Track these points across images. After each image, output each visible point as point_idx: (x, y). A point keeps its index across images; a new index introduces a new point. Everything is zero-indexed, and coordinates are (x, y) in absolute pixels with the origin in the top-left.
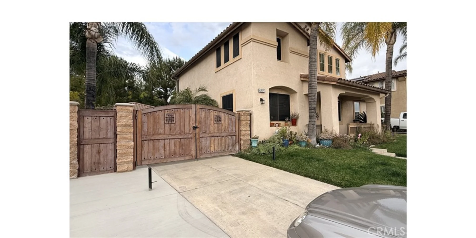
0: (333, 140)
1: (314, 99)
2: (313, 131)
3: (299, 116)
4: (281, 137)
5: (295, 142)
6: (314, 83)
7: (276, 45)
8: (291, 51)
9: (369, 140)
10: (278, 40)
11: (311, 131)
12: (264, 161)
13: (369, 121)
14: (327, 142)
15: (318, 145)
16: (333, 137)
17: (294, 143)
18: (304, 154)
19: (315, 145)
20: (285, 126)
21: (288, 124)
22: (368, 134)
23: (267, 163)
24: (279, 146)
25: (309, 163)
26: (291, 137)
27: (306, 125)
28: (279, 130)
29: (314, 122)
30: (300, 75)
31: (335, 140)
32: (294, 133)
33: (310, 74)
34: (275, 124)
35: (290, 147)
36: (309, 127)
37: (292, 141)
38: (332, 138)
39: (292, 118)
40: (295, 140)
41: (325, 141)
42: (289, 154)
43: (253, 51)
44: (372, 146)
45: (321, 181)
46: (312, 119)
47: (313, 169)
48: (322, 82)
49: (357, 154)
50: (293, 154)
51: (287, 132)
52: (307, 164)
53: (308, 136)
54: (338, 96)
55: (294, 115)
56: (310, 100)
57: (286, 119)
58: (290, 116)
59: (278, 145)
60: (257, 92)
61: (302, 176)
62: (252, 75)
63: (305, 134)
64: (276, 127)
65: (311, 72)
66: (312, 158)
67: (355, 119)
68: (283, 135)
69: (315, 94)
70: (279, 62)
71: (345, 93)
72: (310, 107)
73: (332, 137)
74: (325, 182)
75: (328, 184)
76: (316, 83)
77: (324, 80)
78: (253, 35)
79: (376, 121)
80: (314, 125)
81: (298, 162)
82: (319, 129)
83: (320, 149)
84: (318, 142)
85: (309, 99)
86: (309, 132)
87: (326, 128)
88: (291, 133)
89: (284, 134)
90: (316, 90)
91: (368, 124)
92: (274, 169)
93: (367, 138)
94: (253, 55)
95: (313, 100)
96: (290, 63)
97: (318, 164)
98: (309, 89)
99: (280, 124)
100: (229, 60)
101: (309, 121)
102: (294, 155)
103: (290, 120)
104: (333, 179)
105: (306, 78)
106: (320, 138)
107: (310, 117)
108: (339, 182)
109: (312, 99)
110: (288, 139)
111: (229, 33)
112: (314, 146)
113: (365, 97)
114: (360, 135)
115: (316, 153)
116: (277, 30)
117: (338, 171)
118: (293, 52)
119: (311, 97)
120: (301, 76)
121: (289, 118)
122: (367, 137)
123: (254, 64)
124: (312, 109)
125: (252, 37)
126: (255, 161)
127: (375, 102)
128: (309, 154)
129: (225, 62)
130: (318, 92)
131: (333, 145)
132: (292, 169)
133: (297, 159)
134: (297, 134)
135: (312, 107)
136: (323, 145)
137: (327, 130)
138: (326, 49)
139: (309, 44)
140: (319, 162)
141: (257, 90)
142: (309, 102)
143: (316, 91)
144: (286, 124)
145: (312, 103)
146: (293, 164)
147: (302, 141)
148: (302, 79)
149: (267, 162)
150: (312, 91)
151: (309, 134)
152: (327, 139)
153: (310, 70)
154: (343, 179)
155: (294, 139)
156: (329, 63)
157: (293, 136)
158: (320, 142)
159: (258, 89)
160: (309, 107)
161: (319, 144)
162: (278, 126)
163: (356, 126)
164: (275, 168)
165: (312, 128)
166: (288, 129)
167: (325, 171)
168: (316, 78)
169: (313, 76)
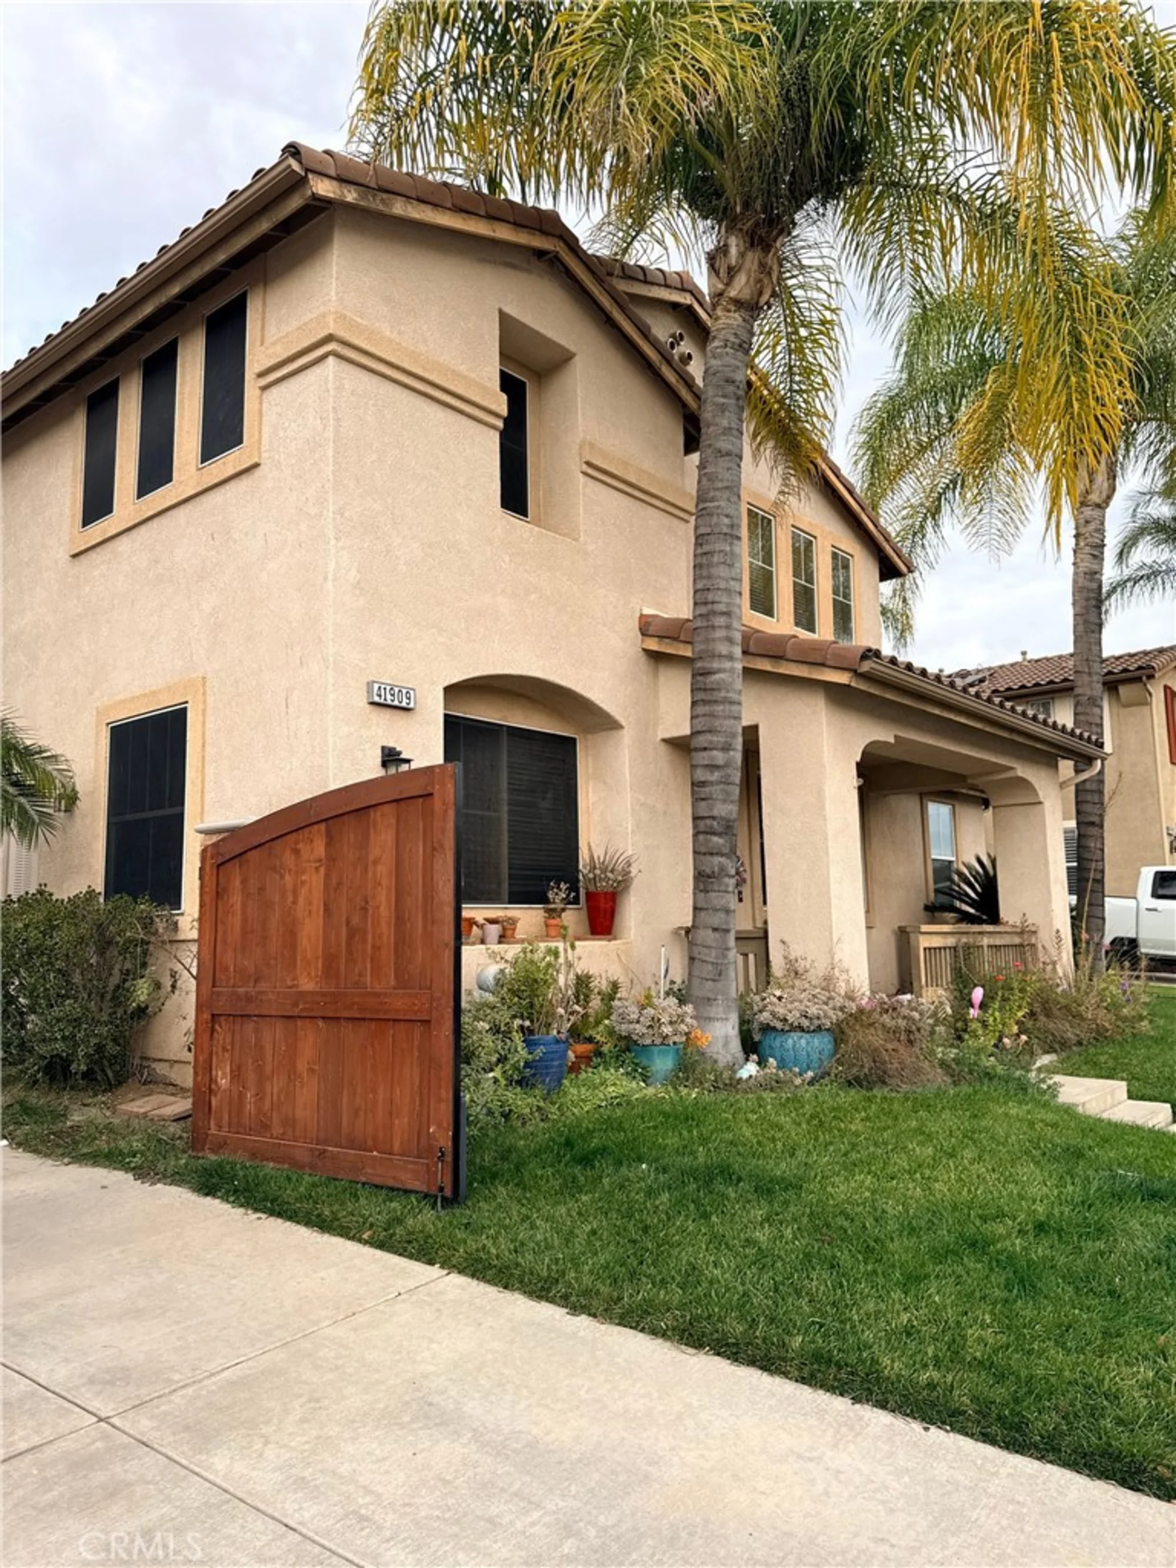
0: (838, 1033)
1: (727, 765)
2: (720, 974)
3: (634, 870)
4: (514, 1017)
5: (605, 1049)
6: (727, 665)
7: (493, 407)
8: (588, 464)
9: (1029, 1024)
10: (511, 386)
11: (707, 970)
12: (383, 1218)
13: (1008, 910)
14: (803, 1042)
15: (750, 1069)
16: (842, 1009)
17: (599, 1054)
18: (672, 1141)
19: (733, 1068)
20: (547, 937)
21: (565, 928)
22: (1022, 990)
23: (399, 1231)
24: (503, 1082)
25: (706, 1216)
26: (585, 1016)
27: (676, 932)
28: (502, 965)
29: (728, 911)
30: (642, 616)
31: (847, 1030)
32: (600, 984)
33: (703, 610)
34: (481, 927)
35: (572, 1090)
36: (691, 944)
37: (590, 1040)
38: (834, 1016)
39: (592, 888)
40: (611, 1032)
41: (795, 1035)
42: (569, 1144)
43: (338, 420)
44: (1046, 1059)
45: (802, 1380)
46: (713, 895)
47: (739, 1271)
48: (766, 665)
49: (984, 1123)
50: (595, 1143)
51: (556, 981)
52: (691, 1227)
53: (689, 1009)
54: (858, 759)
55: (604, 871)
56: (701, 775)
57: (551, 895)
58: (577, 871)
59: (496, 1081)
60: (363, 703)
61: (663, 1335)
62: (330, 585)
63: (667, 994)
64: (483, 947)
65: (710, 597)
66: (727, 1174)
67: (932, 895)
68: (532, 1005)
69: (734, 736)
70: (512, 520)
71: (892, 740)
72: (702, 818)
73: (831, 1013)
74: (831, 1389)
75: (856, 1400)
76: (739, 666)
77: (778, 658)
78: (344, 317)
79: (1048, 912)
80: (727, 931)
81: (630, 1217)
82: (751, 957)
83: (767, 1095)
84: (750, 1046)
85: (693, 767)
86: (696, 982)
87: (796, 951)
88: (583, 982)
89: (534, 994)
90: (734, 708)
91: (1008, 929)
92: (457, 1280)
93: (1020, 1014)
94: (336, 452)
95: (716, 776)
96: (582, 539)
97: (767, 1219)
98: (694, 704)
99: (513, 922)
100: (169, 479)
101: (696, 909)
102: (603, 1151)
103: (576, 901)
104: (886, 1361)
105: (675, 639)
106: (765, 1018)
107: (703, 880)
108: (931, 1386)
109: (713, 767)
110: (559, 1029)
111: (175, 289)
112: (726, 1075)
113: (991, 773)
114: (978, 994)
115: (747, 1132)
116: (504, 317)
117: (912, 1280)
118: (596, 472)
119: (704, 754)
120: (646, 627)
121: (574, 887)
122: (1020, 1007)
123: (341, 512)
124: (714, 833)
125: (331, 327)
126: (308, 1223)
127: (1040, 803)
128: (704, 1141)
129: (145, 486)
130: (745, 729)
131: (839, 1062)
132: (587, 1280)
133: (622, 1187)
134: (622, 993)
135: (714, 818)
136: (782, 1065)
137: (801, 966)
138: (785, 479)
139: (691, 444)
140: (776, 1207)
141: (365, 689)
142: (696, 785)
143: (738, 718)
144: (552, 922)
145: (716, 791)
146: (594, 1232)
147: (653, 1044)
148: (653, 645)
149: (399, 1221)
150: (712, 715)
151: (696, 992)
152: (805, 1023)
153: (700, 586)
154: (955, 1353)
155: (601, 1028)
156: (796, 574)
157: (596, 1003)
158: (765, 1048)
159: (370, 685)
160: (696, 818)
161: (755, 1057)
162: (502, 939)
163: (951, 941)
164: (461, 1272)
165: (714, 953)
166: (561, 960)
167: (819, 1281)
168: (738, 637)
169: (721, 621)
